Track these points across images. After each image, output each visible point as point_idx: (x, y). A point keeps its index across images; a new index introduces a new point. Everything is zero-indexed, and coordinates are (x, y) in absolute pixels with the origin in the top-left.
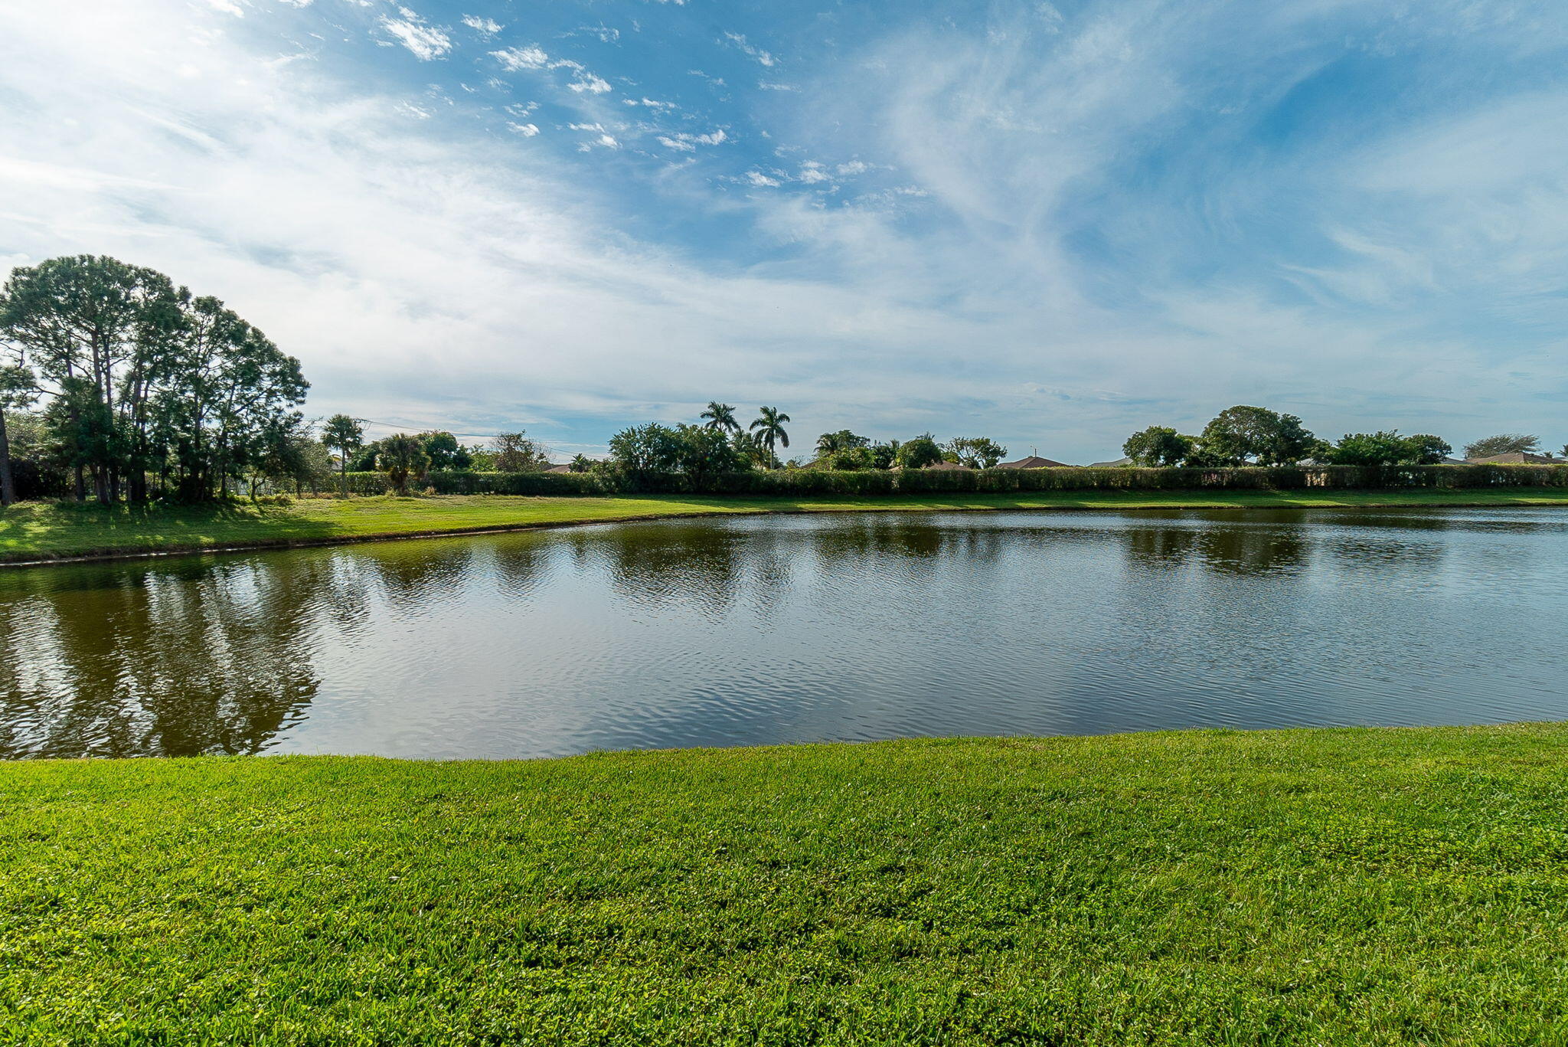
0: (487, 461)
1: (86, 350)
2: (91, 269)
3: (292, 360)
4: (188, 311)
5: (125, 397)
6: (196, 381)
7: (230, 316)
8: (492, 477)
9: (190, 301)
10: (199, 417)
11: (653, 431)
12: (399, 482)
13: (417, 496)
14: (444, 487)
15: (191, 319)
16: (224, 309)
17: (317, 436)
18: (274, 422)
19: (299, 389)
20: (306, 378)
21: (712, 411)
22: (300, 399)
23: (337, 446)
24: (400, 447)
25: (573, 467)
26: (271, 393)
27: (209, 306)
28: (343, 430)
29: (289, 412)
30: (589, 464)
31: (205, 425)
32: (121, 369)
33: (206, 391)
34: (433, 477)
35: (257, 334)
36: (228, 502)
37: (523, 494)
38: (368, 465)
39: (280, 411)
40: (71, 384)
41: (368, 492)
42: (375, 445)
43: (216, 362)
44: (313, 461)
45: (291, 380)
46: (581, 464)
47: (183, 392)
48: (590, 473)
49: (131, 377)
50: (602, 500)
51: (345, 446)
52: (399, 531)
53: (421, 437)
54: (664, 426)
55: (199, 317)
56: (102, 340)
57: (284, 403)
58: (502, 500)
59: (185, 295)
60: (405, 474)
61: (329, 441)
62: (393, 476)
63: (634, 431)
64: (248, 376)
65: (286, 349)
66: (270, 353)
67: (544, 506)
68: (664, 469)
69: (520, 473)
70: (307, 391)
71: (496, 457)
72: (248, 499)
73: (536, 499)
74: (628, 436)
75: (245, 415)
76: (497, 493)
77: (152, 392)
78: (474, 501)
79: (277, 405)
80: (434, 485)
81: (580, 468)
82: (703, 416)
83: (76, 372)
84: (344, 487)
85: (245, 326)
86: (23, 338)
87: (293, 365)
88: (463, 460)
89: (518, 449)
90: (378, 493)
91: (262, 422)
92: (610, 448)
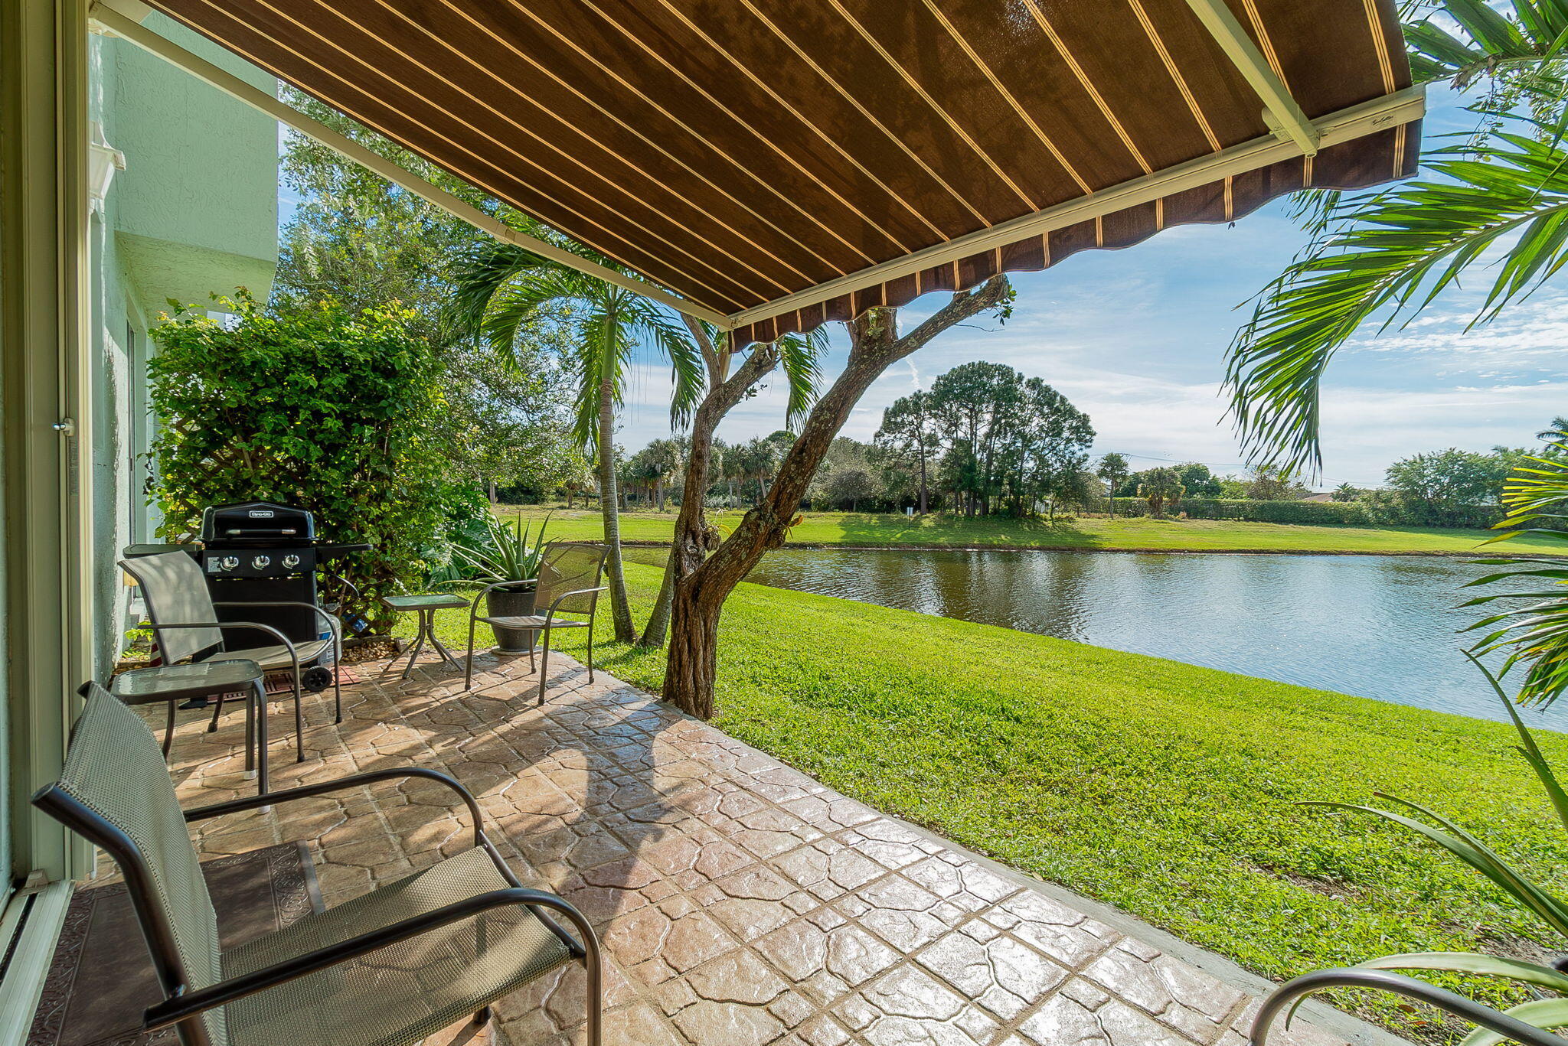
0: (1236, 490)
1: (965, 420)
2: (973, 372)
3: (1084, 415)
4: (1022, 388)
5: (983, 447)
6: (1023, 436)
7: (1048, 389)
8: (1242, 504)
9: (1024, 382)
10: (1022, 459)
11: (1452, 458)
12: (1154, 508)
13: (1171, 519)
14: (1195, 512)
15: (1022, 394)
16: (1044, 384)
17: (1094, 471)
18: (1070, 462)
19: (1088, 437)
20: (1094, 429)
21: (1557, 429)
22: (1088, 444)
23: (1108, 477)
24: (1159, 478)
25: (1336, 496)
26: (1068, 440)
27: (1035, 384)
28: (1114, 464)
29: (1080, 454)
30: (1358, 493)
31: (1026, 465)
32: (982, 430)
33: (1027, 441)
34: (1185, 503)
35: (1063, 400)
36: (1034, 517)
37: (1275, 521)
38: (1130, 491)
39: (1073, 453)
40: (958, 442)
41: (1127, 515)
42: (1136, 476)
43: (1036, 421)
44: (1092, 489)
45: (1083, 430)
46: (1346, 494)
47: (1014, 443)
48: (1359, 503)
49: (988, 436)
50: (1370, 532)
51: (1114, 478)
52: (1158, 548)
53: (1177, 469)
54: (1469, 450)
55: (1027, 391)
56: (974, 415)
57: (1076, 447)
58: (1252, 526)
59: (1020, 378)
60: (1161, 500)
61: (1102, 474)
62: (1150, 502)
63: (1422, 459)
64: (1055, 430)
65: (1081, 409)
66: (1071, 413)
67: (1298, 535)
68: (1463, 501)
69: (1274, 501)
70: (1094, 438)
71: (1247, 486)
72: (1048, 516)
73: (1290, 527)
74: (1411, 463)
75: (1051, 458)
76: (1247, 519)
77: (997, 445)
78: (1225, 526)
79: (1072, 449)
80: (1185, 510)
81: (1345, 498)
82: (1541, 435)
83: (961, 434)
84: (1110, 510)
85: (1056, 394)
86: (935, 416)
87: (1085, 419)
88: (1214, 489)
89: (1273, 478)
90: (1135, 515)
91: (1062, 462)
92: (1386, 476)
